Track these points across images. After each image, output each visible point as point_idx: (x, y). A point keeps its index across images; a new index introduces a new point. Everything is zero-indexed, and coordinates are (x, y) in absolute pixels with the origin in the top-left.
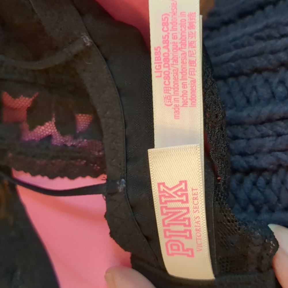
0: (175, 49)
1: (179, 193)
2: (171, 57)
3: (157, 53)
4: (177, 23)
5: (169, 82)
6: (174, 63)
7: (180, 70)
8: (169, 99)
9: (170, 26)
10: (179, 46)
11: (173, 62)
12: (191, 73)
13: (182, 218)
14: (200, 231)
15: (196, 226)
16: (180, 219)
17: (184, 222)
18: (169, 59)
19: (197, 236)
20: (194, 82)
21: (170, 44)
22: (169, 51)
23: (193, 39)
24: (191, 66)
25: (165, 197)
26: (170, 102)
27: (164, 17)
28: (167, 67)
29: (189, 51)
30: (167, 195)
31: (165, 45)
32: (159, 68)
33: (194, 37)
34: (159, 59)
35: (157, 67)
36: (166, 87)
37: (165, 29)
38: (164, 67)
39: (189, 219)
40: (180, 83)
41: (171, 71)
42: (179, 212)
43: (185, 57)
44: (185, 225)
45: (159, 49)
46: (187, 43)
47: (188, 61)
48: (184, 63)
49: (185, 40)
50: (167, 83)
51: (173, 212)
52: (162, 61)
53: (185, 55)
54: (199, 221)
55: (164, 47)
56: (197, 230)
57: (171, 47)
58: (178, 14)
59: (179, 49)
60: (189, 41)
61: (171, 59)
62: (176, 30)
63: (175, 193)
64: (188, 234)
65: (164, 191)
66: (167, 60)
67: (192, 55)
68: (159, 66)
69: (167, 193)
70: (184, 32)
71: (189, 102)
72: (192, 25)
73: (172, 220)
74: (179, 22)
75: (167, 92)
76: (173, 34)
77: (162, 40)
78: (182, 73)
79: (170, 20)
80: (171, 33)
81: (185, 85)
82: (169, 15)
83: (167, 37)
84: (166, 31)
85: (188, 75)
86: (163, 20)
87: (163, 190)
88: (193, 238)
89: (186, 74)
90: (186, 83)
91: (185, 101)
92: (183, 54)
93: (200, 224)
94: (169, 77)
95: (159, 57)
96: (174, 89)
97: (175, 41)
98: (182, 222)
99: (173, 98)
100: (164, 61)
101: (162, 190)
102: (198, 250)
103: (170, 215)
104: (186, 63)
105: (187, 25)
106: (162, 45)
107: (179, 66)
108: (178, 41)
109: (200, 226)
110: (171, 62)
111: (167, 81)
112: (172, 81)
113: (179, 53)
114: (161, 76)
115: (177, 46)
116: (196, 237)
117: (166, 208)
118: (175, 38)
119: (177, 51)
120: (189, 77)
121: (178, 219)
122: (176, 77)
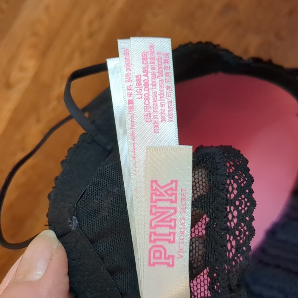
0: (154, 76)
1: (169, 192)
2: (150, 82)
3: (138, 80)
4: (154, 59)
5: (149, 102)
6: (154, 87)
7: (158, 93)
8: (149, 116)
9: (149, 61)
10: (157, 75)
11: (152, 86)
12: (168, 95)
13: (168, 219)
14: (184, 233)
15: (180, 228)
16: (167, 220)
17: (170, 224)
18: (148, 84)
19: (180, 239)
20: (171, 102)
21: (149, 73)
22: (148, 78)
23: (168, 71)
24: (167, 90)
25: (156, 195)
26: (150, 118)
27: (143, 54)
28: (147, 90)
29: (165, 79)
30: (158, 193)
31: (145, 73)
32: (140, 91)
33: (169, 70)
34: (140, 84)
35: (139, 91)
36: (146, 107)
37: (145, 62)
38: (145, 90)
39: (175, 220)
40: (159, 103)
41: (151, 93)
42: (167, 212)
43: (162, 83)
44: (170, 227)
45: (139, 77)
46: (164, 73)
47: (165, 86)
48: (162, 88)
49: (162, 71)
50: (147, 103)
51: (161, 212)
52: (142, 86)
53: (162, 81)
54: (184, 223)
55: (144, 75)
56: (181, 232)
57: (150, 75)
58: (156, 53)
59: (157, 77)
60: (165, 72)
61: (150, 84)
62: (154, 63)
63: (166, 191)
64: (171, 238)
65: (156, 189)
66: (146, 85)
67: (168, 82)
68: (139, 89)
69: (159, 191)
70: (161, 65)
71: (167, 118)
72: (166, 61)
73: (158, 222)
74: (156, 58)
75: (147, 110)
76: (151, 66)
77: (142, 70)
78: (160, 95)
79: (149, 56)
80: (150, 65)
81: (162, 104)
82: (148, 53)
83: (146, 68)
84: (146, 64)
85: (165, 96)
86: (142, 56)
87: (156, 187)
88: (176, 242)
89: (164, 96)
90: (164, 103)
91: (163, 117)
92: (161, 81)
93: (184, 226)
94: (149, 98)
95: (140, 83)
96: (153, 107)
97: (154, 71)
98: (168, 224)
99: (152, 115)
100: (144, 86)
101: (154, 188)
102: (179, 257)
103: (158, 215)
104: (163, 87)
105: (163, 61)
106: (142, 74)
107: (158, 90)
108: (156, 71)
109: (184, 228)
110: (150, 86)
111: (147, 101)
112: (151, 101)
113: (157, 80)
114: (141, 98)
115: (155, 75)
116: (179, 241)
117: (156, 207)
118: (153, 68)
119: (156, 78)
120: (166, 98)
121: (165, 220)
122: (155, 98)
